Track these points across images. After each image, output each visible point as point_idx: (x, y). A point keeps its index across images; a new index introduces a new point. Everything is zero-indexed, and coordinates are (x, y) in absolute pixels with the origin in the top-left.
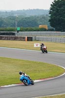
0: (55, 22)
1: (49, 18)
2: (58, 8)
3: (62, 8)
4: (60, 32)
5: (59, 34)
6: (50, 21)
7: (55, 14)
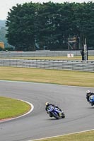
0: (14, 37)
1: (6, 32)
2: (19, 18)
3: (25, 17)
4: (23, 52)
5: (21, 54)
6: (7, 36)
7: (14, 27)
